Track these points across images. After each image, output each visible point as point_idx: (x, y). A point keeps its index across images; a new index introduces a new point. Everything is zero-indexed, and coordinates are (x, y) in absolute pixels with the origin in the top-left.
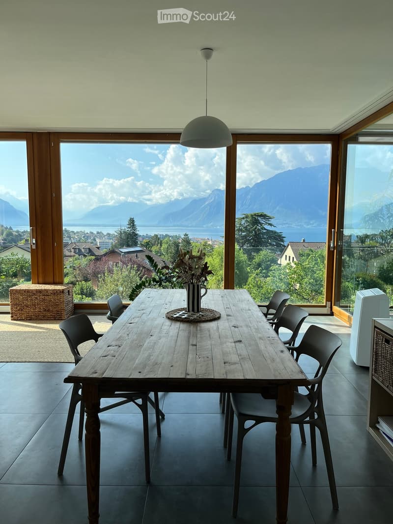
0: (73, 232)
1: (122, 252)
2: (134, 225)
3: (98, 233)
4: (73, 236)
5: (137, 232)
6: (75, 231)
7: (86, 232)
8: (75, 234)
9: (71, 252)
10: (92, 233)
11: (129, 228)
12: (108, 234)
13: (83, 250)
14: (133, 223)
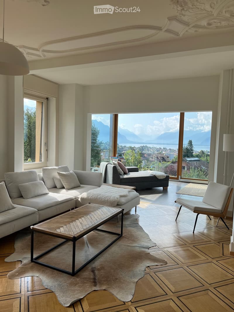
0: (150, 147)
1: (188, 161)
2: (191, 144)
3: (164, 148)
4: (150, 150)
5: (193, 149)
6: (151, 147)
7: (157, 148)
8: (151, 148)
9: (153, 159)
10: (160, 148)
11: (188, 146)
12: (170, 149)
13: (160, 158)
14: (191, 143)
